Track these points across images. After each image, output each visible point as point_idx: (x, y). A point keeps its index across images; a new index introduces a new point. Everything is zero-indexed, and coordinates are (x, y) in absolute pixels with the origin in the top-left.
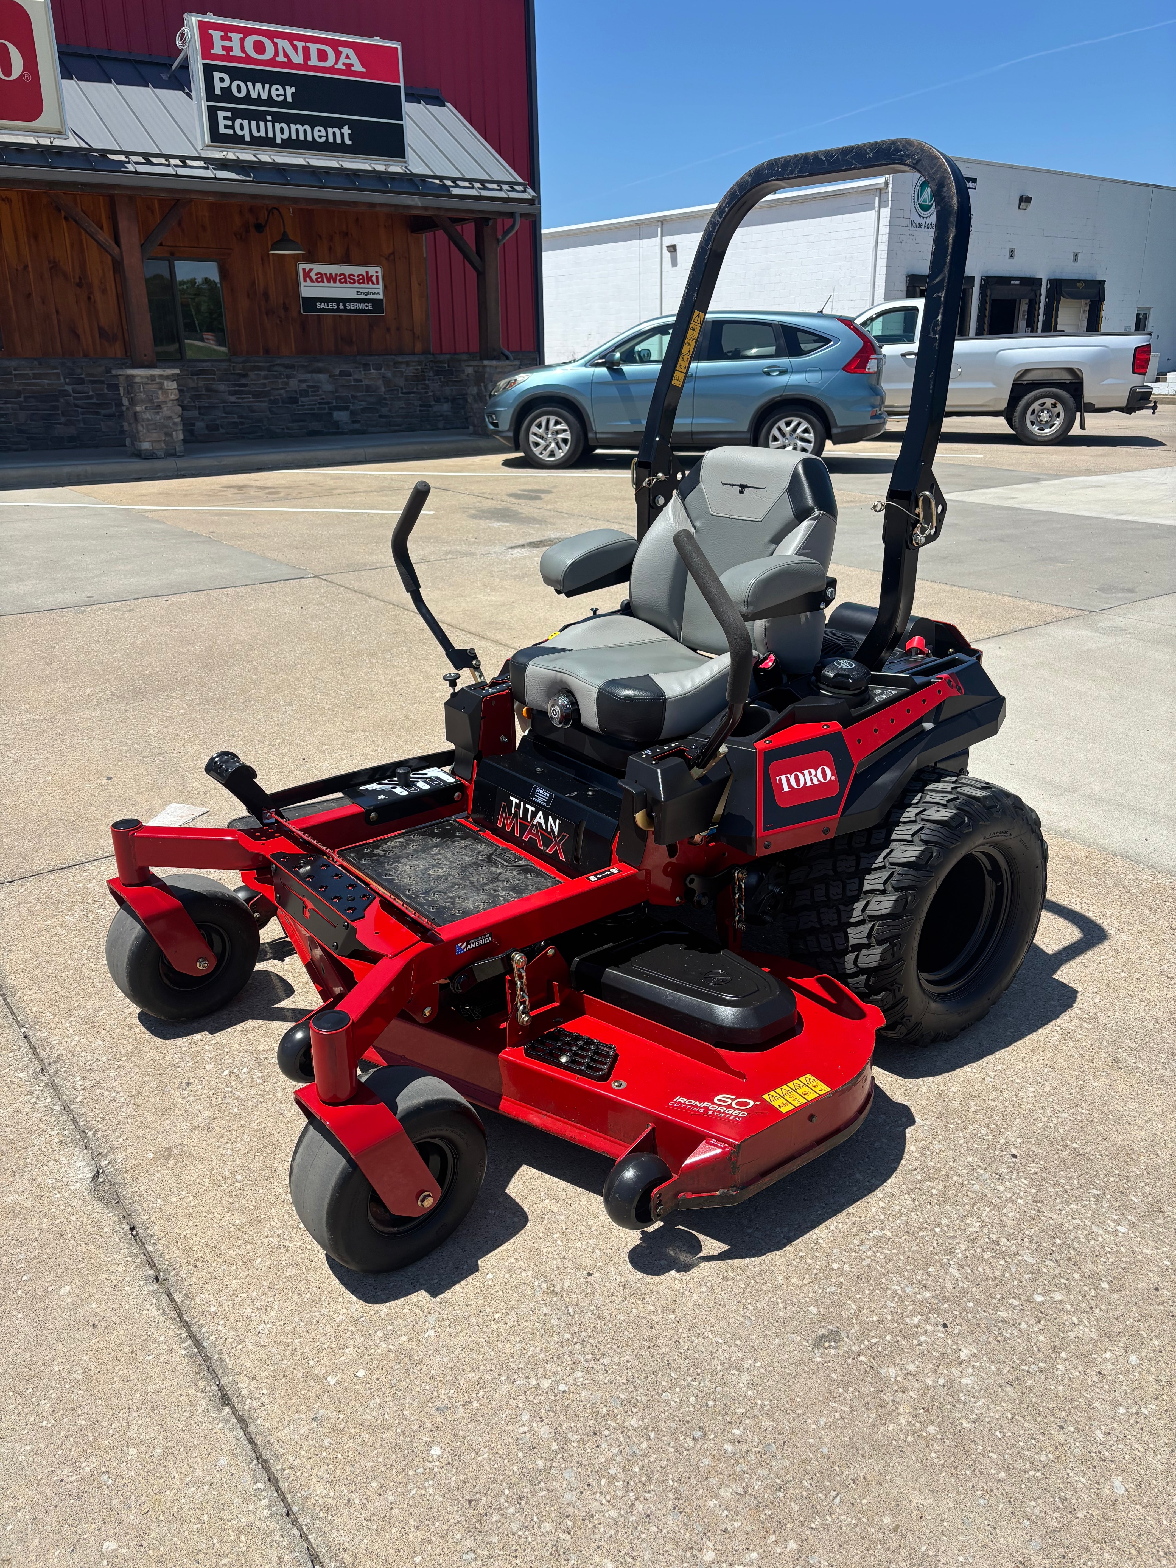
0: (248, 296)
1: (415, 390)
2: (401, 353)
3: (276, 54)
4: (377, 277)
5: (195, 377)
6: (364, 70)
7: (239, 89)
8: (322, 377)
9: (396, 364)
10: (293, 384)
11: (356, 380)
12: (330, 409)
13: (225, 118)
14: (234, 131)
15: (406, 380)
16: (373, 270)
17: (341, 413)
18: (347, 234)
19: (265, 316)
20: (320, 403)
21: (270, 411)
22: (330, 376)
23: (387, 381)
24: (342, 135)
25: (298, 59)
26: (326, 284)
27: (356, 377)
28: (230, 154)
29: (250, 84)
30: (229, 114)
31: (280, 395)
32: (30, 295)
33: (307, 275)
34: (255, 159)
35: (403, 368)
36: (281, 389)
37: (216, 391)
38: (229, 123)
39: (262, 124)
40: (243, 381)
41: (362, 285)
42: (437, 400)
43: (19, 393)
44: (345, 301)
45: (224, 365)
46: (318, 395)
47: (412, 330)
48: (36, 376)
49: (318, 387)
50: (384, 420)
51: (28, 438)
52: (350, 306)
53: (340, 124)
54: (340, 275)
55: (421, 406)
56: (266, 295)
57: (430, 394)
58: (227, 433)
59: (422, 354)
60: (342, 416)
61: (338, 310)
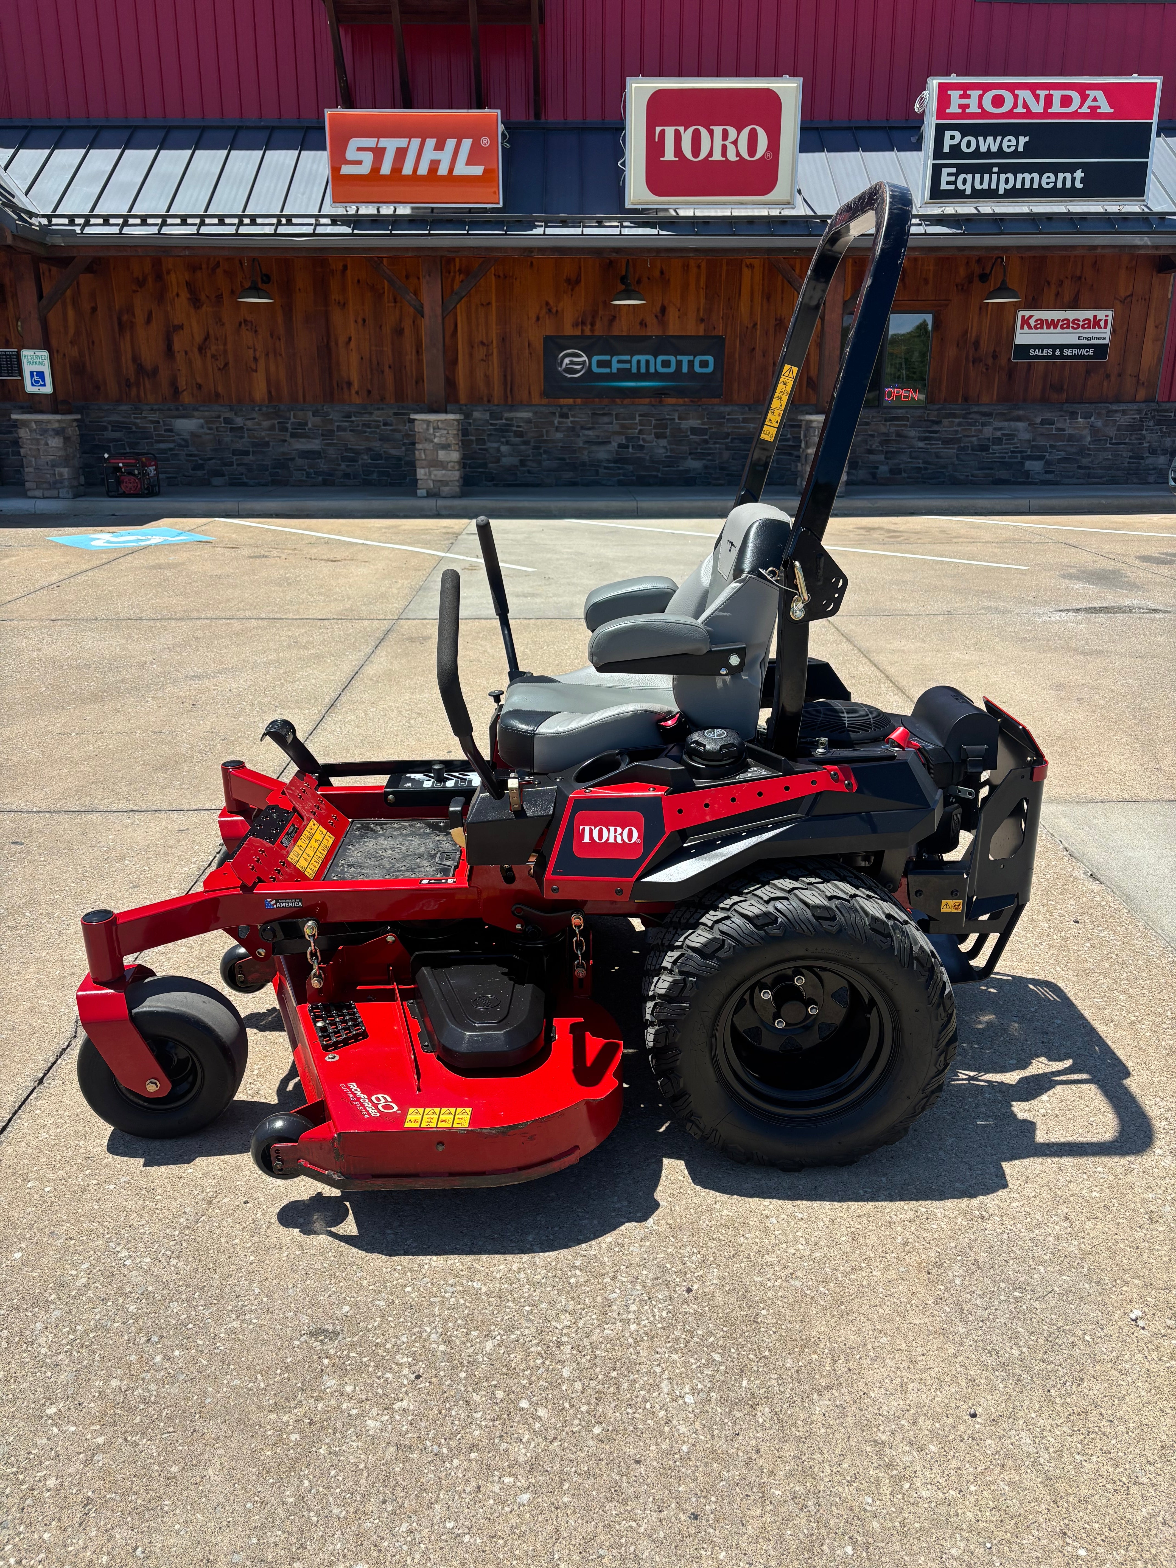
0: (958, 345)
1: (1127, 441)
2: (1118, 400)
3: (1015, 105)
4: (1106, 321)
5: (888, 423)
6: (1112, 111)
7: (969, 144)
8: (1021, 425)
9: (1110, 412)
10: (988, 431)
11: (1058, 429)
12: (1023, 458)
13: (949, 175)
14: (956, 187)
15: (1118, 430)
16: (1101, 314)
17: (1034, 463)
18: (1080, 278)
19: (971, 364)
20: (1012, 452)
21: (957, 458)
22: (1029, 425)
23: (1094, 431)
24: (1074, 179)
25: (1037, 108)
26: (1045, 330)
27: (1059, 425)
28: (950, 209)
29: (981, 139)
30: (954, 170)
31: (971, 442)
32: (754, 349)
33: (1025, 322)
34: (976, 212)
35: (1117, 417)
36: (973, 436)
37: (906, 437)
38: (952, 178)
39: (986, 176)
40: (935, 428)
41: (1087, 330)
42: (1153, 452)
43: (727, 435)
44: (1062, 347)
45: (918, 412)
46: (1011, 444)
47: (1137, 377)
48: (745, 420)
49: (1014, 435)
50: (1082, 471)
51: (727, 475)
52: (1067, 352)
53: (1072, 168)
54: (1063, 320)
55: (1130, 458)
56: (977, 344)
57: (1146, 445)
58: (909, 478)
59: (1145, 402)
60: (1034, 466)
61: (1054, 356)
